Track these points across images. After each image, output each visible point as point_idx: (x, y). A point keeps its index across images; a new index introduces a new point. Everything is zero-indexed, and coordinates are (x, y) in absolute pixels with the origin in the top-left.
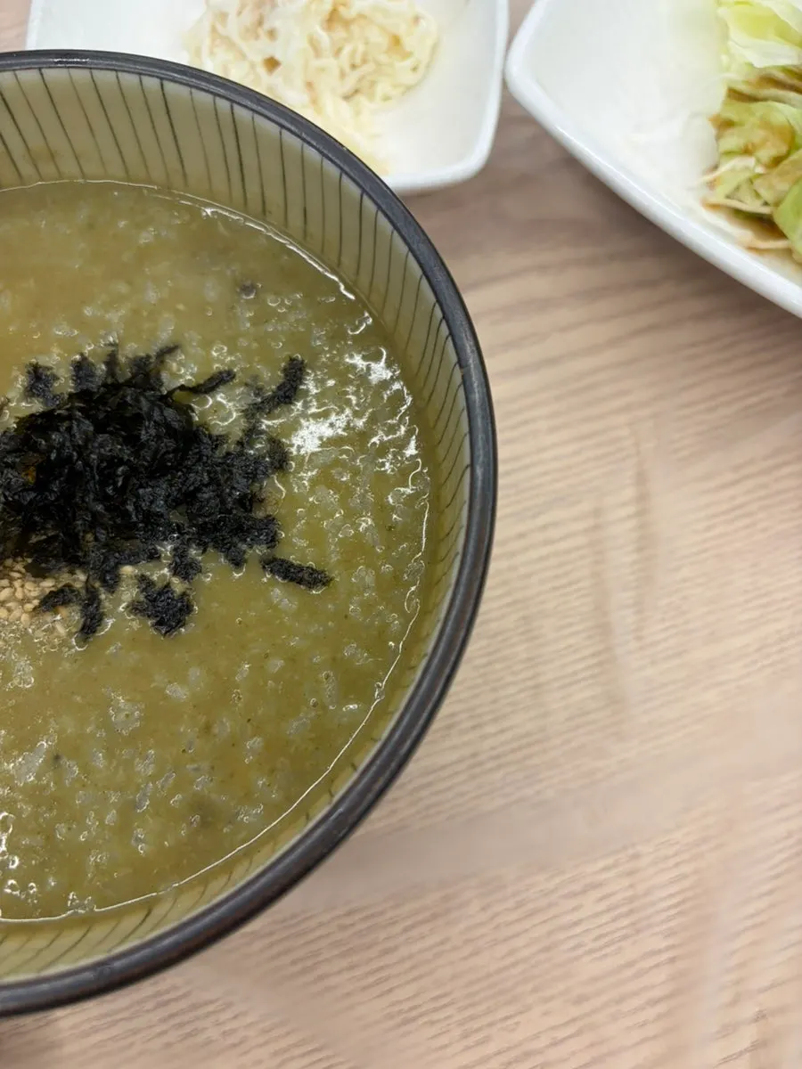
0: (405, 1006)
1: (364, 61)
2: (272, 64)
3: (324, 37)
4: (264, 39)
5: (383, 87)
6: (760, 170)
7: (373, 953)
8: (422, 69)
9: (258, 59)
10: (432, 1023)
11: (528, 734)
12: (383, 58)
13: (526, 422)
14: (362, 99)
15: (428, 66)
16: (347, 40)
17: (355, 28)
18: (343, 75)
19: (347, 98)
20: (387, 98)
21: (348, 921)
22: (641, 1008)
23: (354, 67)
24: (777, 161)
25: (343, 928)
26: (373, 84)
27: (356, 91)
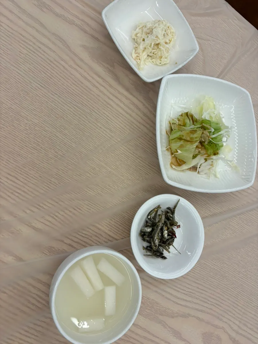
0: (21, 154)
1: (155, 54)
2: (144, 40)
3: (153, 45)
4: (147, 36)
5: (154, 60)
6: (177, 124)
7: (25, 144)
8: (161, 64)
9: (143, 37)
10: (22, 159)
11: (72, 147)
12: (158, 57)
13: (119, 118)
14: (150, 58)
15: (162, 65)
16: (156, 49)
17: (158, 49)
18: (151, 52)
19: (148, 56)
20: (153, 62)
21: (26, 138)
22: (46, 186)
23: (153, 53)
24: (180, 125)
25: (25, 138)
26: (154, 58)
27: (151, 56)
